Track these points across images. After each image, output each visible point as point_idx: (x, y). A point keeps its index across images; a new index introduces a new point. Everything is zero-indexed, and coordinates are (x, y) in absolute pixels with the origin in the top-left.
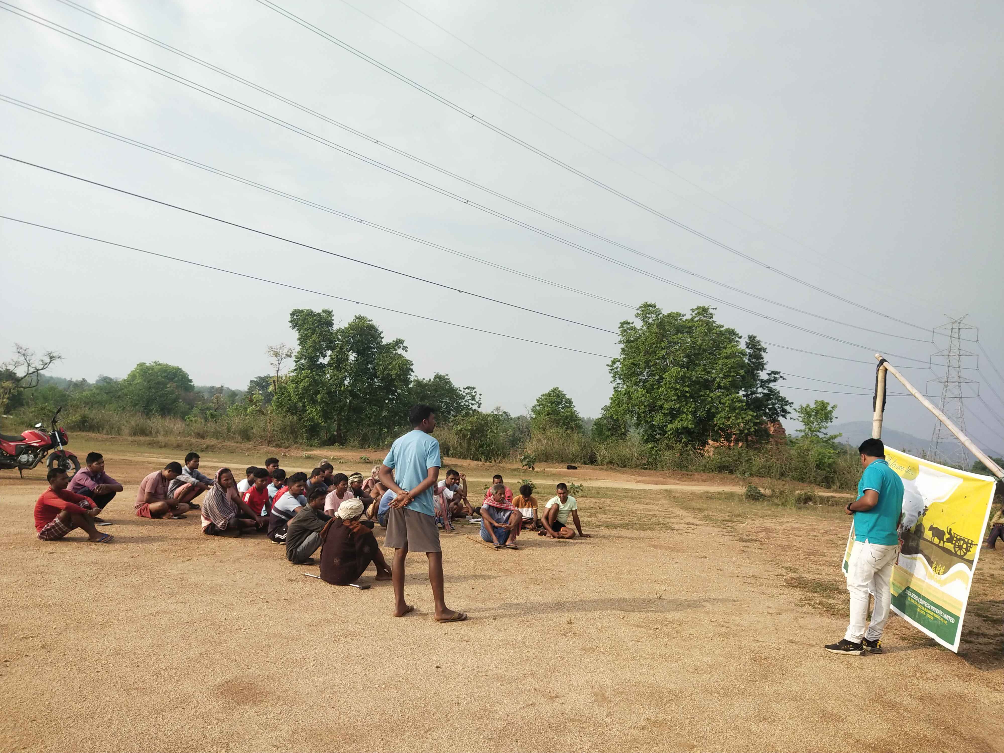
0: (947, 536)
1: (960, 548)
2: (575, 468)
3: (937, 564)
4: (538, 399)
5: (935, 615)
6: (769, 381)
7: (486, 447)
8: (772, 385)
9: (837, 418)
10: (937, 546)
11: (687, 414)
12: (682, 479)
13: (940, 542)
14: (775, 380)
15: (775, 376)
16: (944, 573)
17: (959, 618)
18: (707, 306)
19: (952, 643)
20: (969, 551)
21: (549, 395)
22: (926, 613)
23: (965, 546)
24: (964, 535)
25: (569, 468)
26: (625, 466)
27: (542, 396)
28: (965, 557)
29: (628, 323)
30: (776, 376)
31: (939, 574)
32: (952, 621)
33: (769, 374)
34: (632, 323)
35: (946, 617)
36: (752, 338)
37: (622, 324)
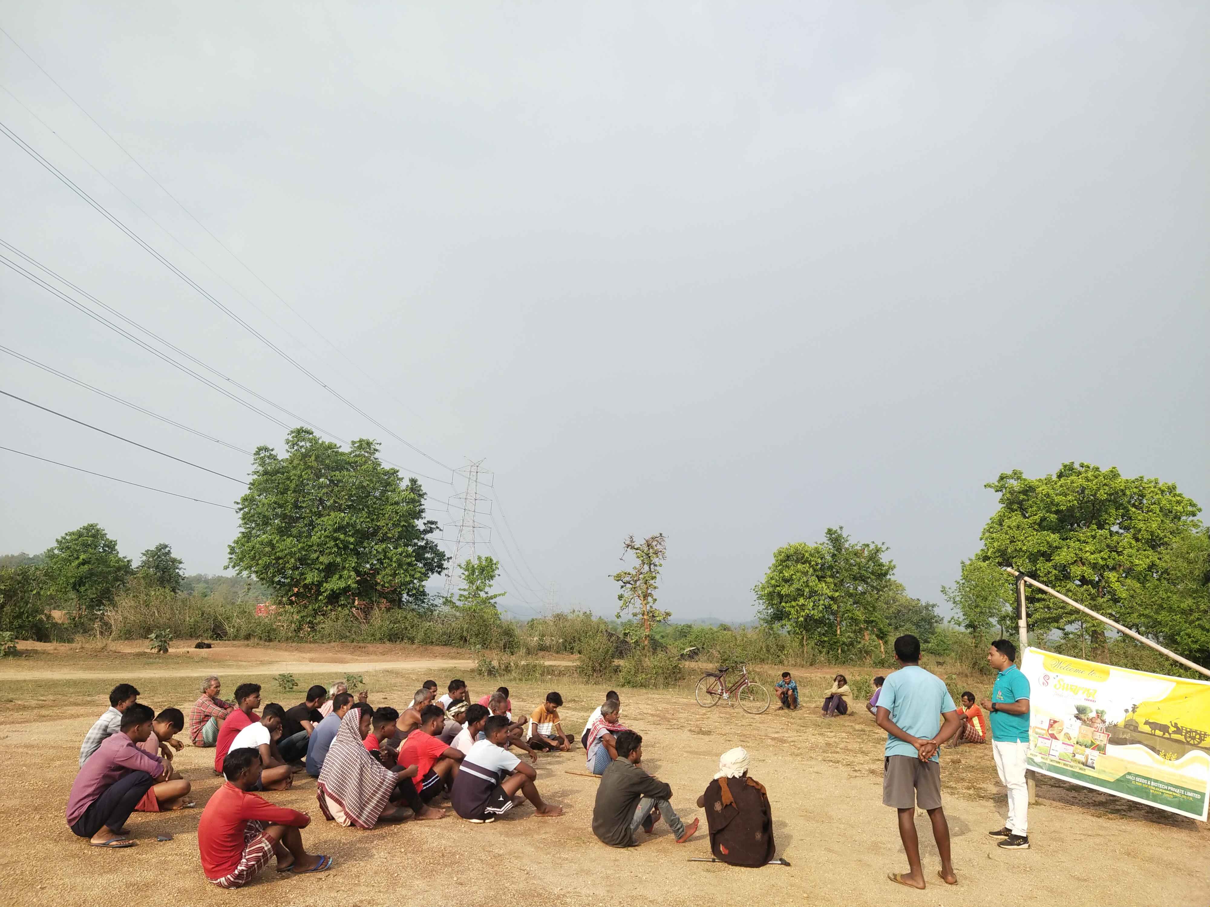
0: (1172, 729)
1: (1194, 738)
2: (209, 646)
3: (1166, 752)
4: (60, 538)
5: (1174, 794)
6: (426, 532)
7: (28, 617)
8: (429, 536)
9: (499, 575)
10: (1162, 737)
11: (348, 570)
12: (355, 653)
13: (1164, 734)
14: (431, 531)
15: (431, 526)
16: (1177, 759)
17: (1205, 794)
18: (371, 441)
19: (1200, 814)
20: (1204, 740)
21: (80, 535)
22: (1162, 793)
23: (1198, 736)
24: (1194, 728)
25: (199, 646)
26: (270, 640)
27: (66, 534)
28: (1200, 745)
29: (266, 449)
30: (433, 526)
31: (1170, 760)
32: (1199, 797)
33: (425, 524)
34: (272, 450)
35: (1189, 794)
36: (413, 481)
37: (260, 449)
